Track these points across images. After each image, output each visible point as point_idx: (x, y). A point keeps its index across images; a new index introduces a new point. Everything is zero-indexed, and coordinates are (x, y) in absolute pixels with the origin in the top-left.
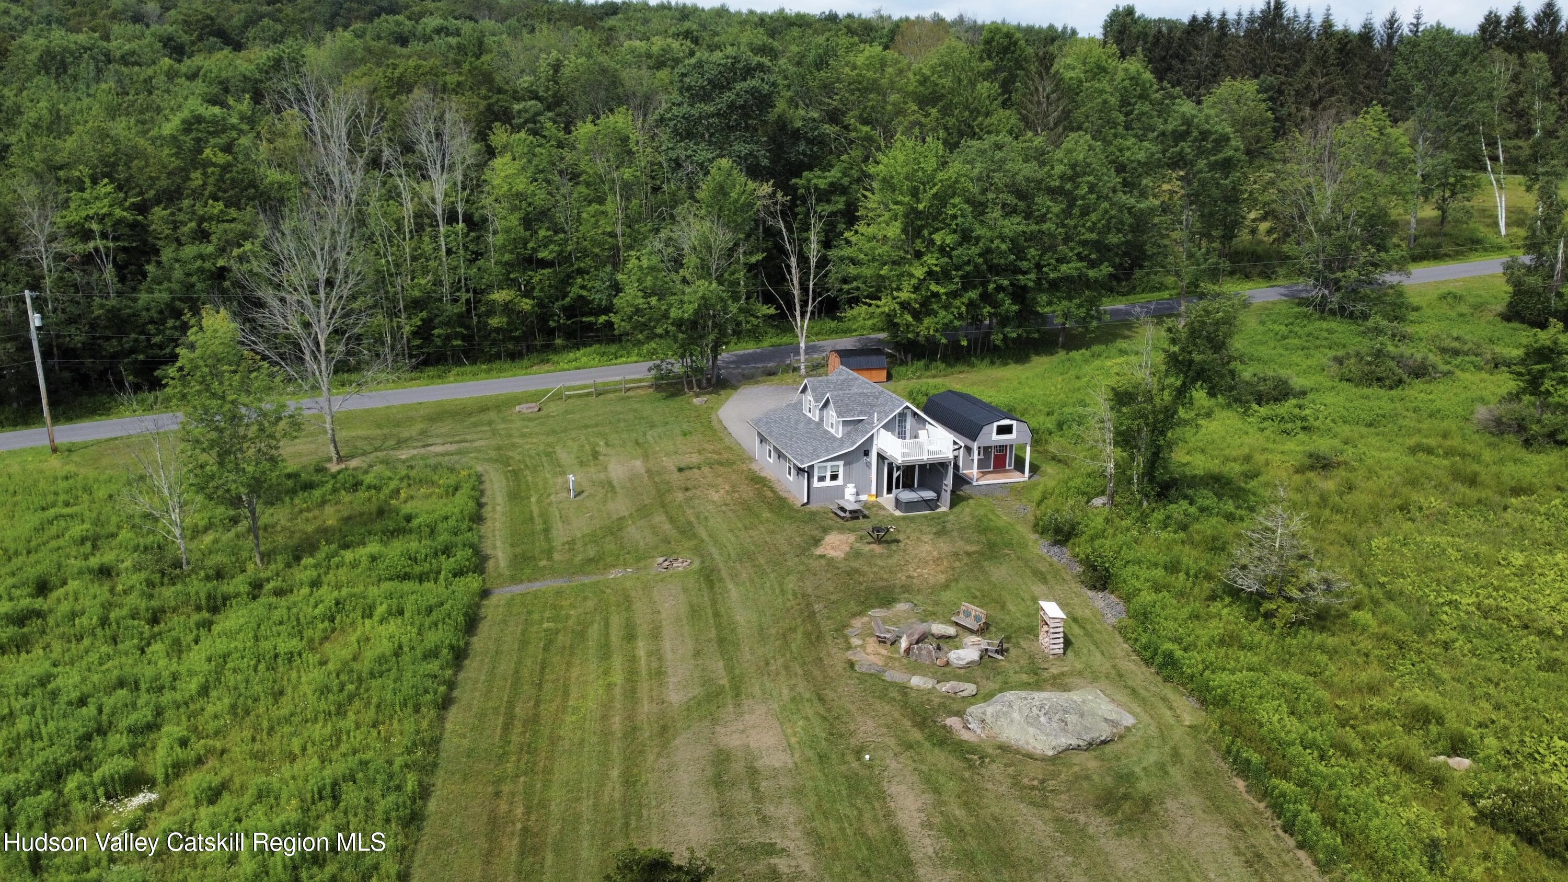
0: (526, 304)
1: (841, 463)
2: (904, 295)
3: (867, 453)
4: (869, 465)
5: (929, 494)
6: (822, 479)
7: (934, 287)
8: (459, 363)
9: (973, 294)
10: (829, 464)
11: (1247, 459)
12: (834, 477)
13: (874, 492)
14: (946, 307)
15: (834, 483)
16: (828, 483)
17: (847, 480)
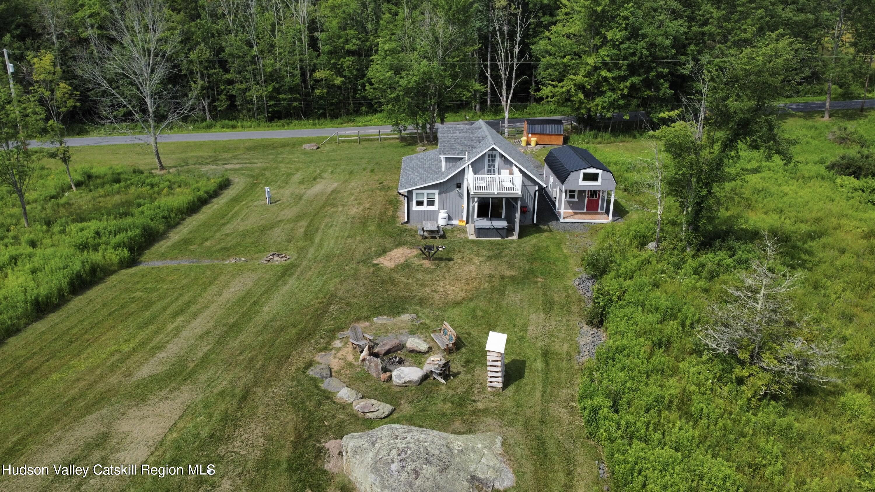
0: (338, 81)
1: (436, 192)
2: (579, 78)
3: (459, 186)
4: (461, 196)
5: (502, 224)
6: (420, 203)
7: (604, 73)
8: (299, 118)
9: (635, 79)
10: (426, 192)
11: (818, 221)
12: (431, 203)
13: (465, 219)
14: (613, 90)
15: (431, 208)
16: (425, 207)
17: (442, 205)
